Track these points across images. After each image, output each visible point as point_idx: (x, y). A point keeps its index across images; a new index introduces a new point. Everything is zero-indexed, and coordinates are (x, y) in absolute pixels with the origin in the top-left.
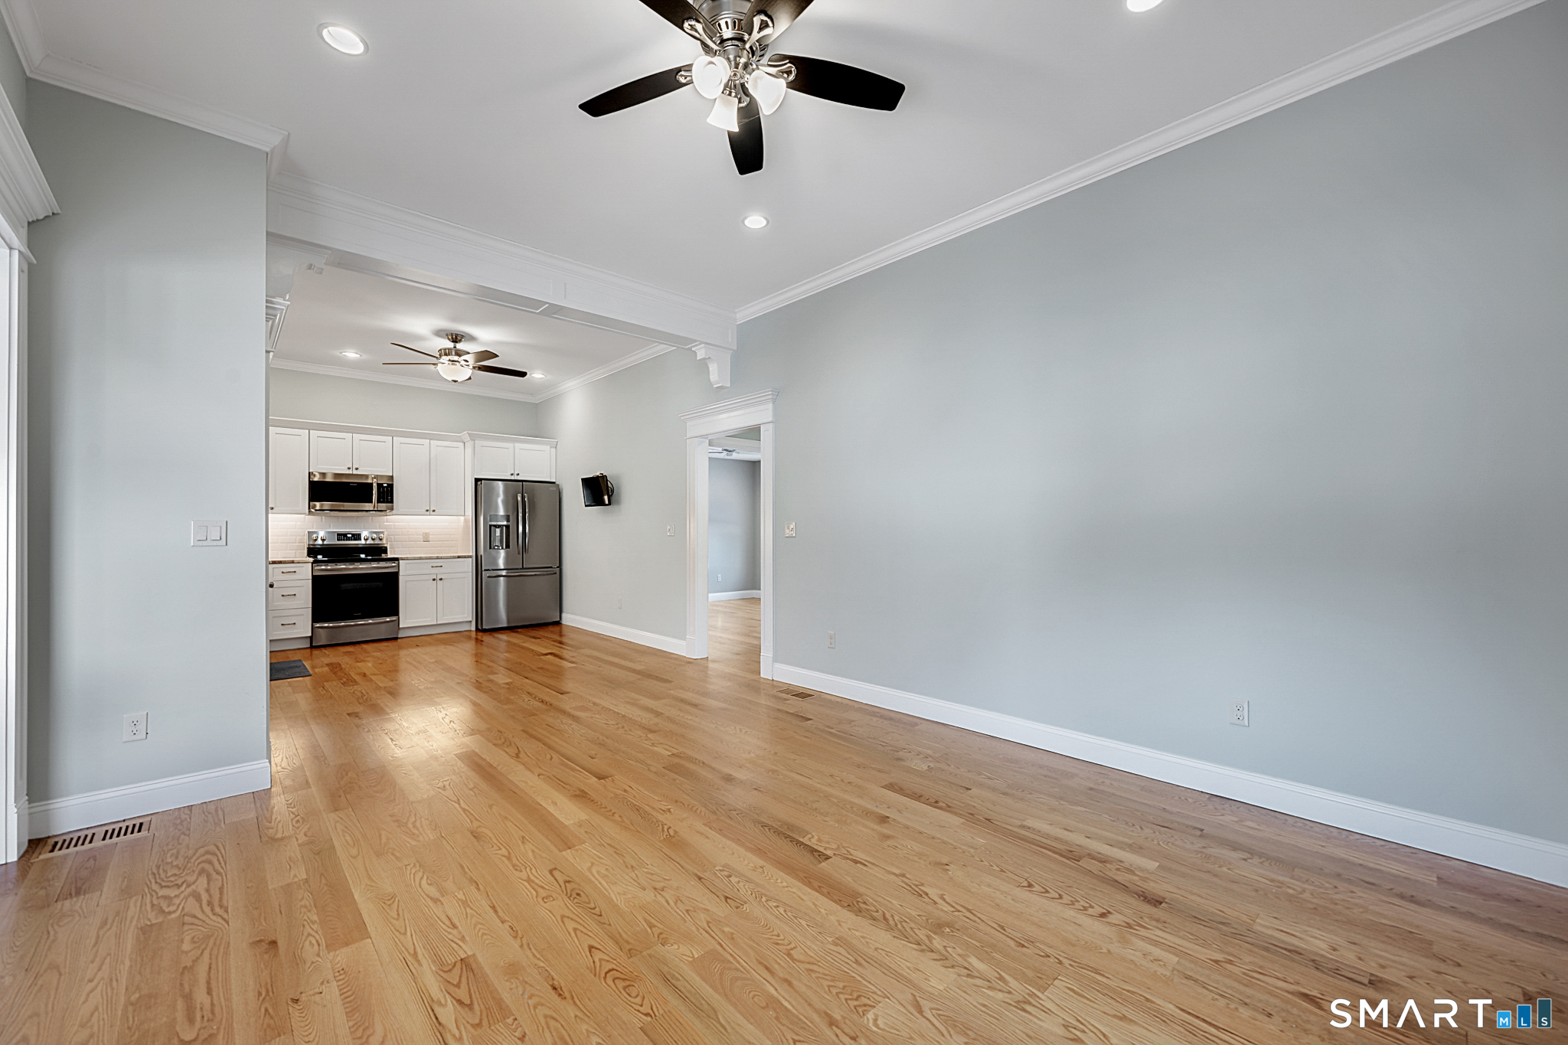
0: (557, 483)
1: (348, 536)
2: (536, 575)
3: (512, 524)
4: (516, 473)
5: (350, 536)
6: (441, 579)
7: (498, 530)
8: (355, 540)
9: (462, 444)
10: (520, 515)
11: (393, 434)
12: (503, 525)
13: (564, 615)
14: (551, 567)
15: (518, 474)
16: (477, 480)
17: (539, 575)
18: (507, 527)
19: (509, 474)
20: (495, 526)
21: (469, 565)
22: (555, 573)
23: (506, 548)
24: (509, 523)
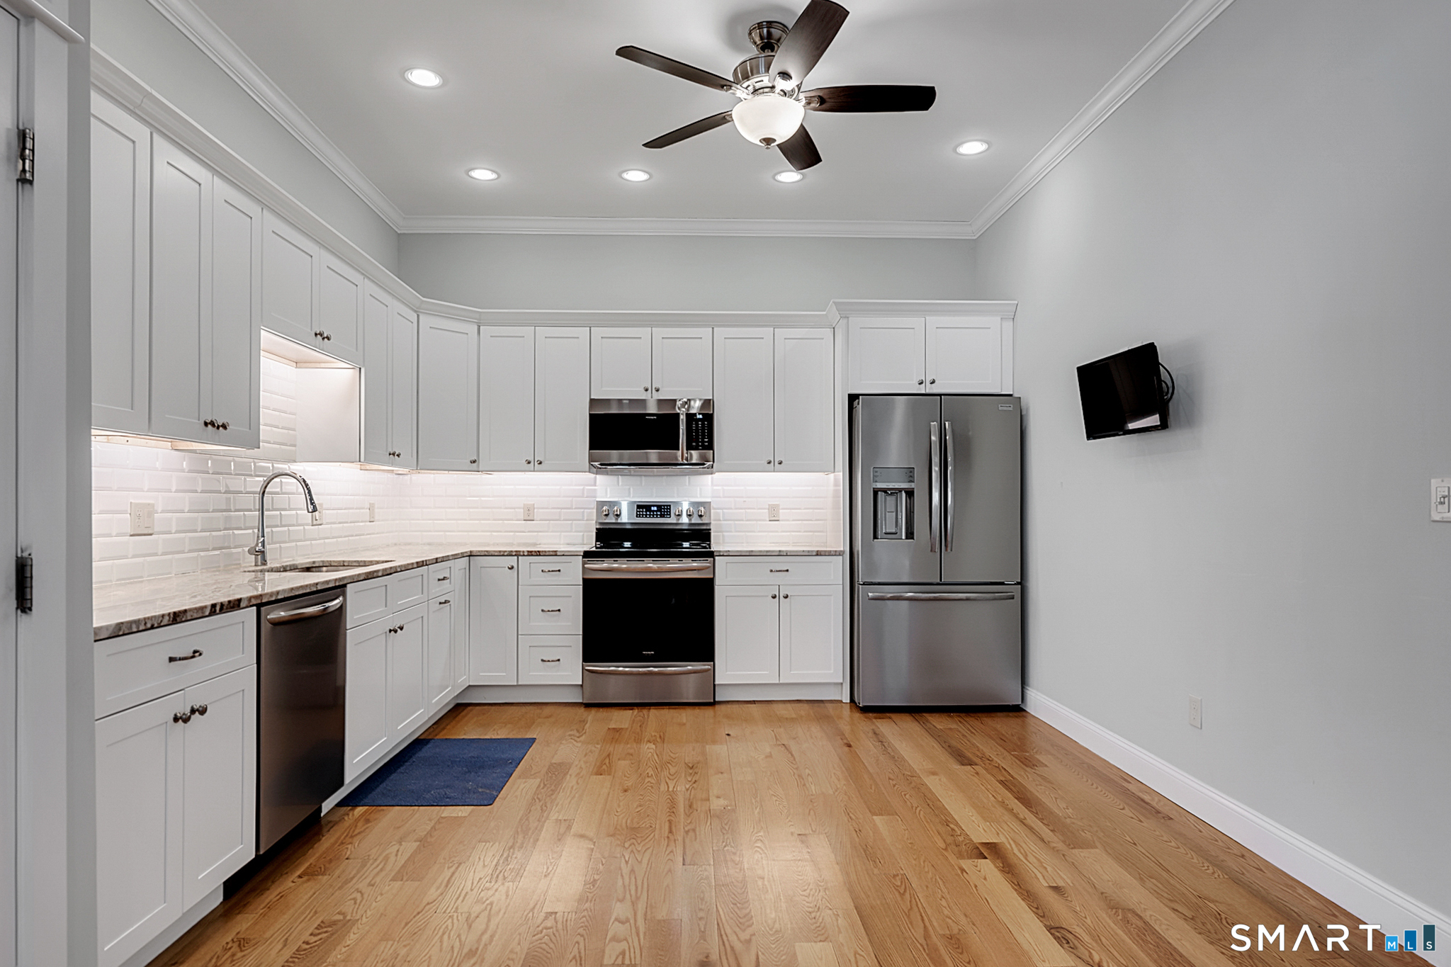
0: (1016, 395)
1: (653, 508)
2: (968, 599)
3: (919, 487)
4: (929, 380)
5: (655, 508)
6: (786, 597)
7: (891, 500)
8: (662, 516)
9: (830, 331)
10: (935, 469)
11: (712, 322)
12: (900, 490)
13: (1032, 694)
14: (1002, 584)
15: (933, 382)
16: (853, 398)
17: (974, 600)
18: (910, 493)
19: (916, 382)
20: (885, 491)
21: (837, 571)
22: (1013, 598)
23: (907, 538)
24: (912, 485)
